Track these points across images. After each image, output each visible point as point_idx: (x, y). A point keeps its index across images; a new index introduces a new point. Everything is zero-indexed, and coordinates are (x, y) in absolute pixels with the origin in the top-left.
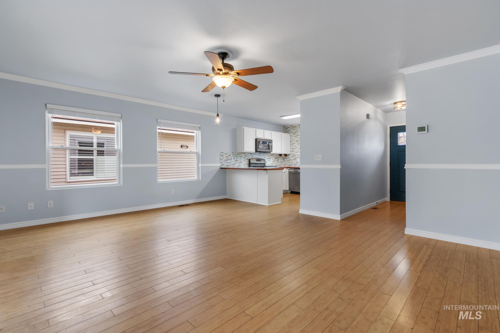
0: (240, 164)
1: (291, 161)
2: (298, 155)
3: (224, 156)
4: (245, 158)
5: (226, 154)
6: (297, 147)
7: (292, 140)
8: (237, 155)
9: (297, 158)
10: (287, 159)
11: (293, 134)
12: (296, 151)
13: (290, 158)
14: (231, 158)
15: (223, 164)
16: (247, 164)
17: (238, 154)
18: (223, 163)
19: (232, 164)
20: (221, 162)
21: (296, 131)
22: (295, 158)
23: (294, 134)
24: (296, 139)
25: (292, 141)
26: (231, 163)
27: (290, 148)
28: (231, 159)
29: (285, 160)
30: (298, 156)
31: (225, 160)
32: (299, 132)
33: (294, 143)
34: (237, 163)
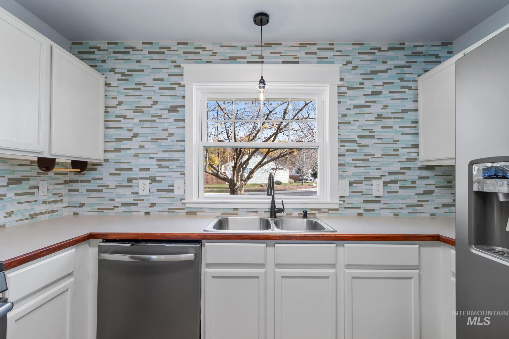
1: (106, 193)
2: (142, 167)
6: (136, 135)
7: (114, 103)
9: (136, 179)
10: (89, 182)
11: (119, 80)
12: (133, 152)
13: (101, 179)
21: (137, 66)
22: (130, 180)
23: (125, 77)
24: (134, 102)
25: (115, 107)
27: (105, 135)
29: (75, 186)
30: (140, 170)
32: (147, 71)
33: (125, 117)
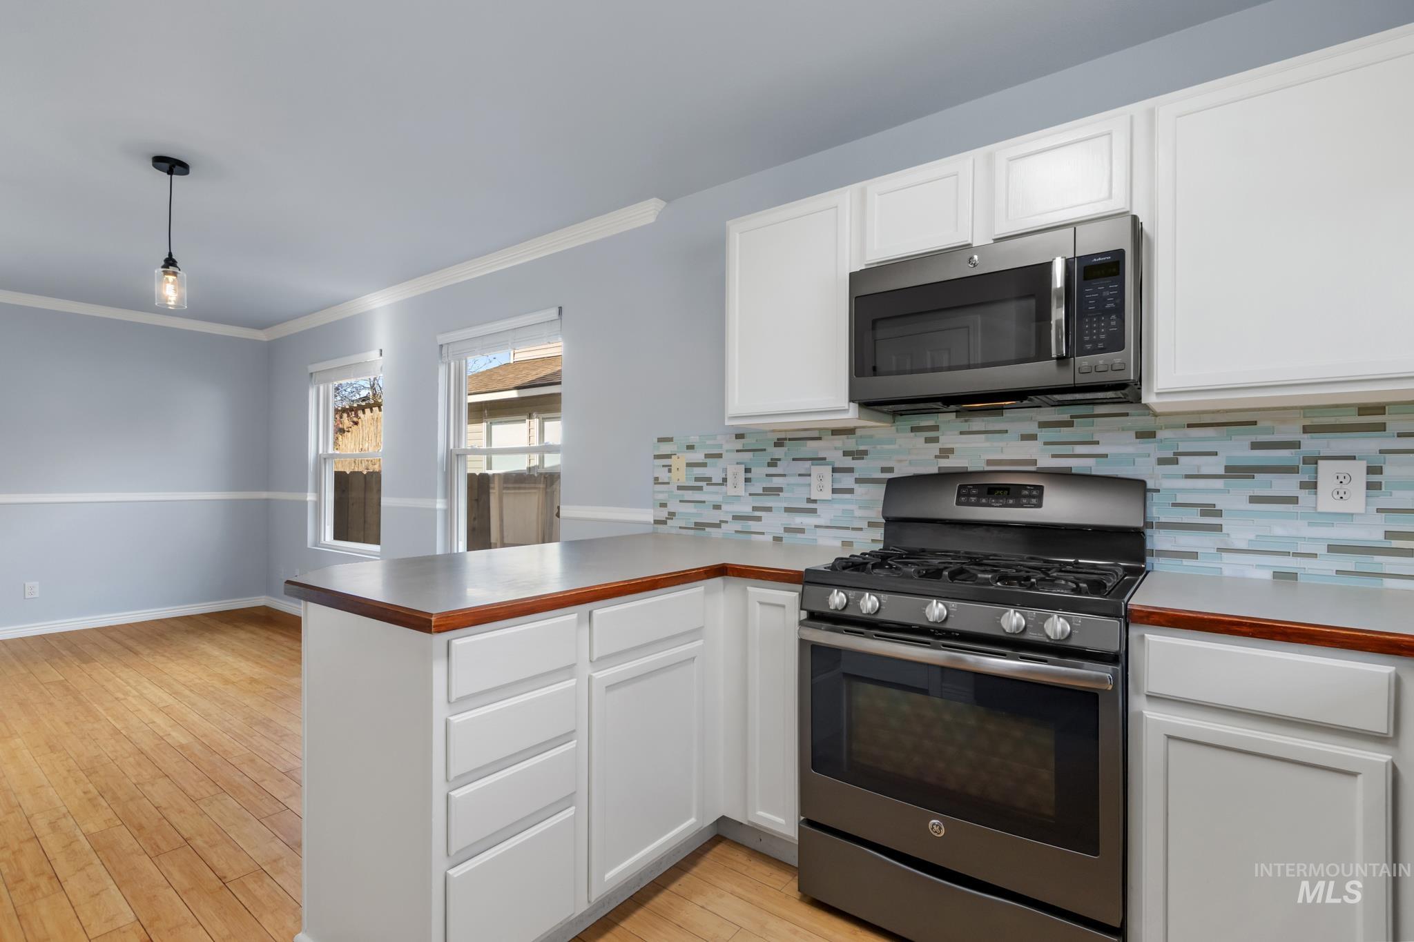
0: (799, 520)
3: (678, 462)
4: (851, 470)
5: (690, 447)
8: (778, 452)
14: (725, 470)
15: (672, 515)
16: (872, 524)
17: (779, 443)
18: (671, 508)
19: (735, 518)
20: (662, 497)
26: (724, 507)
28: (725, 480)
31: (680, 488)
34: (769, 509)
